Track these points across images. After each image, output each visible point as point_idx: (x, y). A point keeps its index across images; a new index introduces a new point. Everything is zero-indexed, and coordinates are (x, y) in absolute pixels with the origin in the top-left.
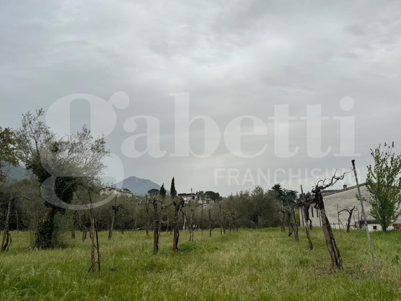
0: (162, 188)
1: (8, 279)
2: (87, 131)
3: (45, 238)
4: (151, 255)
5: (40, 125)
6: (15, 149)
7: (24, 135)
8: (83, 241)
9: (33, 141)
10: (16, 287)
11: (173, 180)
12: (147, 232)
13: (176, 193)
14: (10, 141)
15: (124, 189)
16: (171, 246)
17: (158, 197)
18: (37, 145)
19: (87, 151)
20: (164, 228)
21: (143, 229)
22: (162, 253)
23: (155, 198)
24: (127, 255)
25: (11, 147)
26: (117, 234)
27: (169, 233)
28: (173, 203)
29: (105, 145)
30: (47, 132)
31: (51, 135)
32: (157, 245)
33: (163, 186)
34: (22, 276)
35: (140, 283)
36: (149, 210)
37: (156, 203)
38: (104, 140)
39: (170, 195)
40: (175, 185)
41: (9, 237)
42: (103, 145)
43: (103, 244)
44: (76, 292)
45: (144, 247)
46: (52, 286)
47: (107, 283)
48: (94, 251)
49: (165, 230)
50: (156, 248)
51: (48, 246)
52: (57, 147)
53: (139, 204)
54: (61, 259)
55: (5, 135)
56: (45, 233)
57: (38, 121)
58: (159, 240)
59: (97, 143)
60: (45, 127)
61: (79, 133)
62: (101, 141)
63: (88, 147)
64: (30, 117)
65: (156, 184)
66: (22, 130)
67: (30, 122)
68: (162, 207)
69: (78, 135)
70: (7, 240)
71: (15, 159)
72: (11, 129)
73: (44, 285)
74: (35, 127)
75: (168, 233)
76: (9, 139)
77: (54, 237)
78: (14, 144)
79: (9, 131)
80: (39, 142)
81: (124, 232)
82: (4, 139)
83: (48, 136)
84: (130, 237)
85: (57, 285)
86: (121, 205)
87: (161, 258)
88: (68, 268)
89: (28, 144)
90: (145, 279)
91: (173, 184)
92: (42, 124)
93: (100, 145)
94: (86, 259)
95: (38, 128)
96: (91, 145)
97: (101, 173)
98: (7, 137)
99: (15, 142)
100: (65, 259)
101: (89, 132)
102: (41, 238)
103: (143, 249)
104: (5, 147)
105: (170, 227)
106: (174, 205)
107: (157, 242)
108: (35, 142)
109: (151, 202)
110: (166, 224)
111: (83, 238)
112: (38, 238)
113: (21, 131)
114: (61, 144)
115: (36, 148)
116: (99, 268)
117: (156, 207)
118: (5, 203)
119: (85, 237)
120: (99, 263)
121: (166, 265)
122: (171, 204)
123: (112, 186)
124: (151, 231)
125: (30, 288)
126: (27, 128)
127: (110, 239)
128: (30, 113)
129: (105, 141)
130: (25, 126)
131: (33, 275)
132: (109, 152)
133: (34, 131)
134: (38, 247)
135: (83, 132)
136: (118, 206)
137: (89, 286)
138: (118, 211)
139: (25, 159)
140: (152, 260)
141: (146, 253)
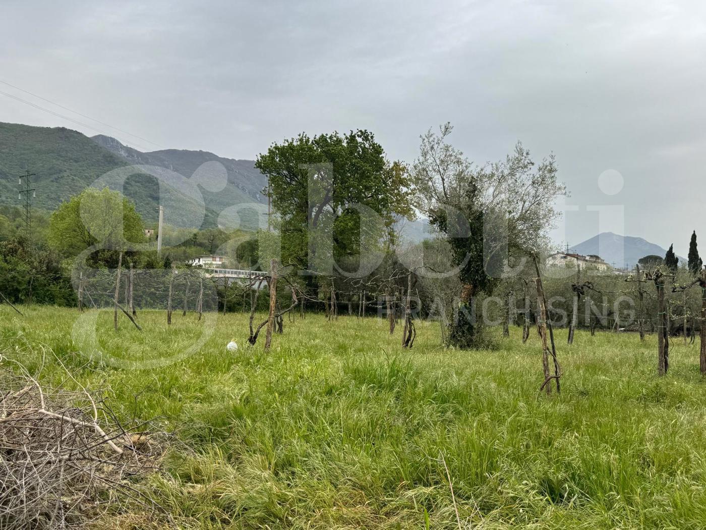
0: (670, 254)
1: (420, 385)
2: (522, 153)
3: (463, 332)
4: (655, 376)
5: (447, 150)
6: (410, 194)
7: (424, 170)
8: (524, 342)
9: (437, 178)
10: (434, 399)
11: (694, 237)
12: (642, 336)
13: (701, 262)
14: (403, 182)
15: (591, 256)
16: (695, 363)
17: (663, 270)
18: (444, 183)
19: (524, 188)
20: (675, 330)
21: (632, 331)
22: (677, 374)
23: (658, 271)
24: (606, 372)
25: (403, 192)
26: (583, 335)
27: (688, 340)
28: (698, 281)
29: (556, 174)
30: (458, 162)
31: (464, 165)
32: (665, 358)
33: (671, 248)
34: (440, 384)
35: (639, 421)
36: (645, 295)
37: (661, 279)
38: (555, 165)
39: (687, 268)
40: (697, 248)
41: (413, 327)
42: (553, 175)
43: (560, 349)
44: (524, 419)
45: (637, 362)
46: (485, 405)
47: (575, 412)
48: (547, 358)
49: (679, 333)
50: (664, 364)
51: (469, 346)
52: (474, 185)
53: (626, 281)
54: (493, 366)
55: (394, 172)
56: (463, 325)
57: (444, 145)
58: (669, 350)
59: (541, 172)
60: (454, 154)
61: (510, 157)
62: (549, 167)
63: (525, 182)
64: (431, 139)
65: (656, 246)
66: (421, 161)
67: (432, 148)
68: (674, 288)
69: (508, 160)
70: (410, 332)
71: (410, 209)
72: (403, 163)
73: (473, 402)
74: (439, 154)
75: (685, 340)
76: (400, 178)
77: (478, 332)
78: (407, 186)
79: (399, 166)
80: (446, 180)
81: (596, 333)
82: (393, 180)
83: (460, 168)
84: (609, 342)
85: (492, 404)
86: (589, 283)
87: (675, 383)
88: (506, 381)
89: (430, 183)
90: (647, 415)
91: (693, 244)
92: (450, 149)
93: (548, 175)
94: (533, 371)
95: (444, 156)
96: (531, 176)
97: (550, 226)
98: (398, 175)
99: (409, 183)
100: (499, 367)
101: (527, 154)
102: (457, 333)
103: (637, 365)
104: (396, 191)
105: (688, 330)
106: (701, 285)
107: (666, 353)
108: (441, 179)
109: (650, 278)
110: (681, 323)
111: (524, 338)
112: (453, 333)
113: (420, 163)
114: (481, 180)
115: (442, 190)
116: (558, 387)
117: (662, 289)
118: (404, 276)
119: (528, 335)
120: (557, 378)
121: (687, 396)
122: (693, 283)
123: (568, 250)
124: (649, 334)
125: (452, 403)
126: (428, 157)
127: (572, 342)
128: (432, 132)
129: (556, 167)
130: (425, 154)
131: (455, 384)
132: (565, 188)
133: (438, 162)
134: (455, 345)
135: (517, 155)
136: (584, 285)
137: (546, 413)
138: (583, 293)
139: (427, 208)
140: (657, 385)
141: (643, 372)
